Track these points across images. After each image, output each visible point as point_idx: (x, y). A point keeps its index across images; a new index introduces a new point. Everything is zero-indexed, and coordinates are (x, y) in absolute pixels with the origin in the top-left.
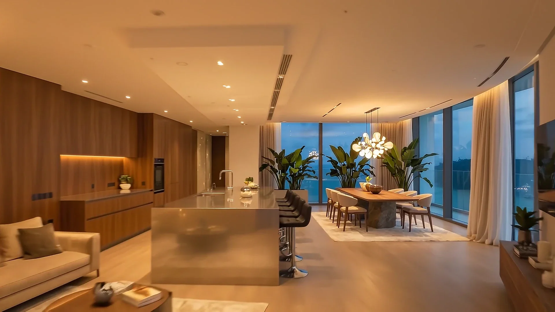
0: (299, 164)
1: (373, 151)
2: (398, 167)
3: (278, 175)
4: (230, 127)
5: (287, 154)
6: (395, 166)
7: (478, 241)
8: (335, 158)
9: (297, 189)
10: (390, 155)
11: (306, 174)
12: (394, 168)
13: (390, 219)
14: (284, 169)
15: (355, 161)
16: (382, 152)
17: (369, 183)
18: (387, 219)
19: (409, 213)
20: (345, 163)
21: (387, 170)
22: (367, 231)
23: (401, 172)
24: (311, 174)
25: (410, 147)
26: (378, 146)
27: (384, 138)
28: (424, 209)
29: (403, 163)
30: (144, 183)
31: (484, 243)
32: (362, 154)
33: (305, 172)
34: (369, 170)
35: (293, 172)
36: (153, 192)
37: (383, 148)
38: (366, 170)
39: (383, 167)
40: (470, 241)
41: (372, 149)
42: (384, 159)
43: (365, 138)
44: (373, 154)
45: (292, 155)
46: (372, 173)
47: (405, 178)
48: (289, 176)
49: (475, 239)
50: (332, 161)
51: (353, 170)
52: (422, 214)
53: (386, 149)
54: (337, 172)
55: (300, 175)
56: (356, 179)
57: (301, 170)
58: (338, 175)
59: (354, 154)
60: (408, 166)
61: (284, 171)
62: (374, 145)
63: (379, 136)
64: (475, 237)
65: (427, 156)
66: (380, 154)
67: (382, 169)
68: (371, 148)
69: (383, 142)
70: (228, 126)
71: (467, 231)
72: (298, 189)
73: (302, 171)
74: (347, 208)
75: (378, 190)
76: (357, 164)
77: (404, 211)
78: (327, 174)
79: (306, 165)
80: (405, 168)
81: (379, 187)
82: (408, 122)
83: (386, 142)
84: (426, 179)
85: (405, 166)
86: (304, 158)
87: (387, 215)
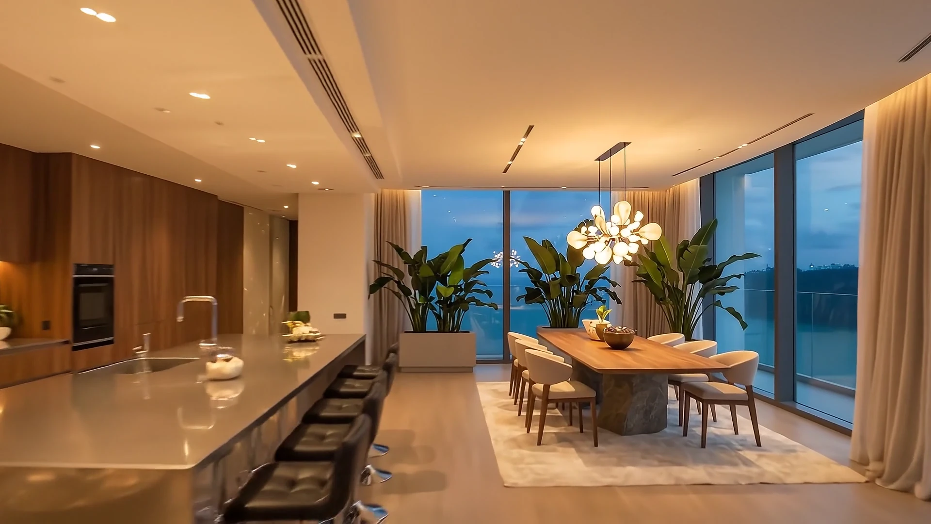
0: (456, 278)
1: (612, 247)
2: (669, 284)
3: (412, 301)
4: (299, 196)
5: (431, 256)
6: (663, 282)
7: (893, 486)
8: (535, 265)
9: (452, 331)
10: (653, 257)
11: (473, 299)
12: (660, 285)
13: (653, 413)
14: (424, 287)
15: (579, 270)
16: (634, 249)
17: (605, 322)
18: (647, 413)
19: (698, 399)
20: (558, 275)
21: (647, 289)
22: (596, 445)
23: (677, 295)
24: (483, 298)
25: (697, 239)
26: (625, 233)
27: (639, 216)
28: (738, 390)
29: (681, 274)
30: (46, 325)
31: (908, 491)
32: (588, 254)
33: (469, 295)
34: (607, 290)
35: (443, 295)
36: (68, 347)
37: (637, 238)
38: (601, 289)
39: (636, 284)
40: (867, 482)
41: (611, 242)
42: (638, 265)
43: (596, 216)
44: (613, 254)
45: (443, 258)
46: (614, 296)
47: (686, 307)
48: (436, 303)
49: (880, 477)
50: (530, 271)
51: (574, 291)
52: (732, 402)
53: (645, 242)
54: (541, 294)
55: (461, 301)
56: (579, 310)
57: (461, 290)
58: (542, 301)
59: (575, 256)
60: (692, 281)
61: (423, 293)
62: (614, 232)
63: (627, 211)
64: (883, 472)
65: (734, 258)
66: (629, 254)
67: (635, 288)
68: (608, 240)
69: (636, 225)
70: (297, 195)
71: (848, 447)
72: (455, 331)
73: (463, 293)
74: (547, 387)
75: (625, 340)
76: (582, 278)
77: (688, 392)
78: (518, 299)
79: (472, 279)
80: (684, 287)
81: (626, 331)
82: (691, 187)
83: (643, 223)
84: (731, 310)
85: (685, 282)
86: (468, 264)
87: (645, 403)
